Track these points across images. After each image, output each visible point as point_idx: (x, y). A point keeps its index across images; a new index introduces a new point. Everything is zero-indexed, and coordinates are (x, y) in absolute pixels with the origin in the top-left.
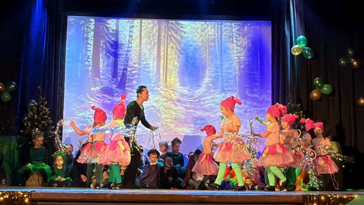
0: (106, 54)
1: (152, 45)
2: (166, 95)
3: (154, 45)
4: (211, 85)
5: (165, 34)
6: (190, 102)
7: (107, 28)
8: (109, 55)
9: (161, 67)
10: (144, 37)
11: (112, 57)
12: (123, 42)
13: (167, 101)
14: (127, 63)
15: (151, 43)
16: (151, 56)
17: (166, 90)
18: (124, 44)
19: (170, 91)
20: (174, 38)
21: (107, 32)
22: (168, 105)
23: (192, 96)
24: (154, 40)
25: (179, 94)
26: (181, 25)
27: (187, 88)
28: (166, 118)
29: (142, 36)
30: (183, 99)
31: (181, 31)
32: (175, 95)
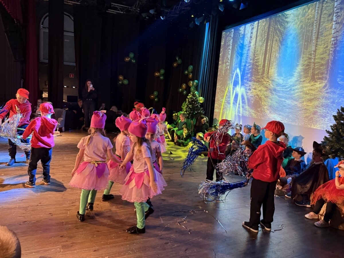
0: (237, 55)
1: (263, 41)
2: (267, 85)
3: (264, 41)
4: (302, 73)
5: (273, 29)
6: (282, 91)
7: (239, 34)
8: (238, 55)
9: (266, 60)
10: (259, 36)
11: (239, 57)
12: (247, 44)
13: (266, 91)
14: (246, 60)
15: (262, 40)
16: (261, 51)
17: (267, 80)
18: (247, 45)
19: (270, 82)
20: (279, 31)
21: (239, 37)
22: (267, 94)
23: (285, 86)
24: (265, 36)
25: (276, 84)
26: (286, 16)
27: (282, 78)
28: (265, 105)
29: (258, 34)
30: (278, 88)
31: (285, 22)
32: (273, 85)
